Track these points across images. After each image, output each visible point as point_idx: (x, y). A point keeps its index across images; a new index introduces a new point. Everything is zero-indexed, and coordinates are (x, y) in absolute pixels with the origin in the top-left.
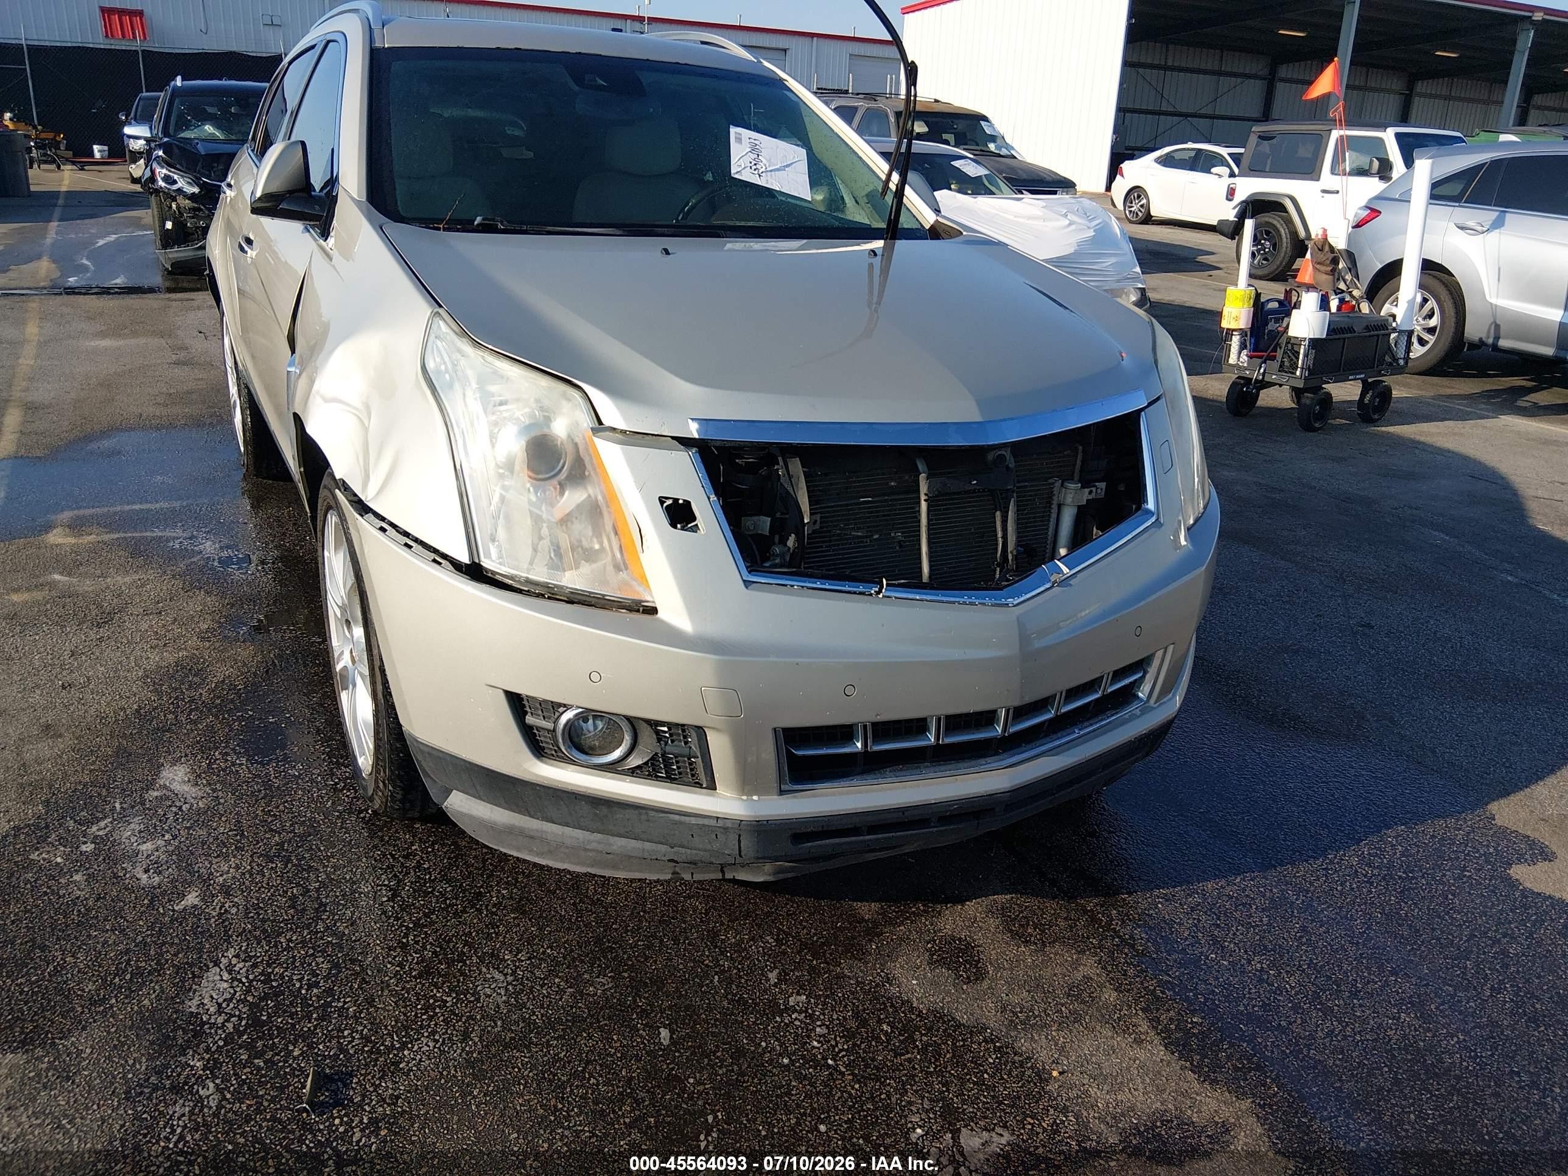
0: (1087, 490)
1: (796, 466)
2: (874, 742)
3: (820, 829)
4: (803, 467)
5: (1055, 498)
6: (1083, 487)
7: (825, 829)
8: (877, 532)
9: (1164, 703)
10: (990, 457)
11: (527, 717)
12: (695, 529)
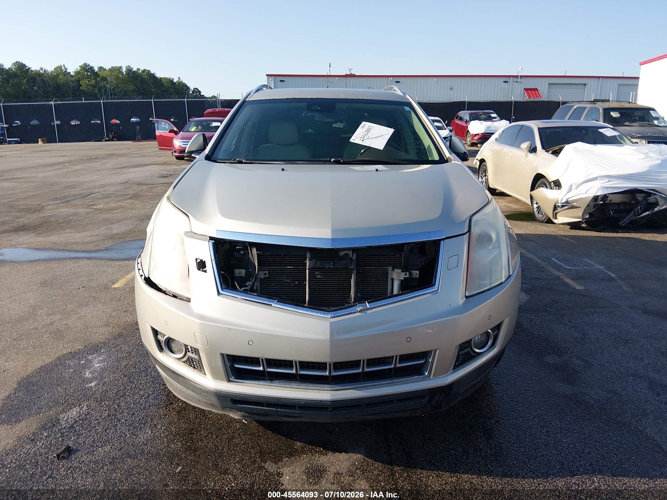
0: (403, 273)
1: (254, 251)
2: (268, 367)
3: (242, 400)
4: (257, 251)
5: (389, 275)
6: (402, 271)
7: (244, 400)
8: (296, 281)
9: (439, 378)
10: (342, 254)
11: (158, 336)
12: (205, 271)
